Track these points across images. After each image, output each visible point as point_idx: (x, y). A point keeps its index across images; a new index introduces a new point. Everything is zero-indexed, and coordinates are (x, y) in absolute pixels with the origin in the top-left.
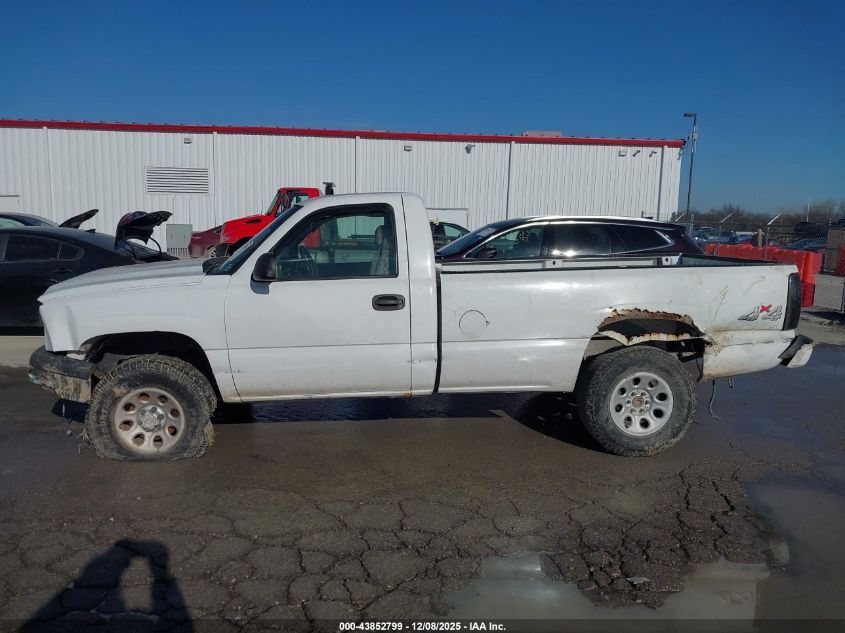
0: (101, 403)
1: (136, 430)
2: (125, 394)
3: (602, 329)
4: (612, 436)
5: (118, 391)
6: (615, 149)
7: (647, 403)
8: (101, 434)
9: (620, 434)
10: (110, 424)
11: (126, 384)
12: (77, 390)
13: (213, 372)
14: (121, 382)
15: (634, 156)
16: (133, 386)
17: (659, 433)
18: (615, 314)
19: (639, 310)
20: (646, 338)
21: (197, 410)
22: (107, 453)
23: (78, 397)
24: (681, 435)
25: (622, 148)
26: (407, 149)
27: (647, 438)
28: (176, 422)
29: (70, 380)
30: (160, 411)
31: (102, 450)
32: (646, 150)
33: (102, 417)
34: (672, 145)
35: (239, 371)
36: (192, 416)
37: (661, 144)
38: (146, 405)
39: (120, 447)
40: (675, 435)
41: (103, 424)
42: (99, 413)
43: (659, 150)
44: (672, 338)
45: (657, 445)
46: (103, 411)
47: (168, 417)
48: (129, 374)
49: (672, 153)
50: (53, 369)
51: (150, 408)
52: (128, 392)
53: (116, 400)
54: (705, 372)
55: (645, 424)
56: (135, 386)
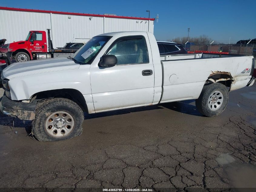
0: (41, 120)
1: (54, 129)
2: (50, 115)
3: (209, 78)
4: (208, 111)
5: (47, 114)
6: (135, 21)
7: (216, 100)
8: (41, 132)
9: (210, 111)
10: (44, 128)
11: (50, 111)
12: (29, 115)
13: (86, 103)
14: (48, 110)
15: (141, 23)
16: (53, 111)
17: (219, 109)
18: (213, 73)
19: (218, 72)
20: (219, 80)
21: (79, 118)
22: (43, 139)
23: (29, 118)
24: (225, 109)
25: (137, 20)
26: (69, 18)
27: (217, 111)
28: (70, 123)
29: (26, 112)
30: (63, 120)
31: (41, 138)
32: (144, 21)
33: (41, 125)
34: (151, 20)
35: (96, 102)
36: (77, 120)
37: (148, 19)
38: (57, 118)
39: (49, 136)
40: (223, 109)
41: (41, 128)
42: (40, 124)
43: (148, 21)
44: (225, 80)
45: (219, 113)
46: (41, 123)
47: (67, 122)
48: (51, 107)
49: (151, 22)
50: (18, 108)
51: (59, 119)
52: (51, 114)
53: (46, 118)
54: (231, 89)
55: (215, 106)
56: (54, 111)
